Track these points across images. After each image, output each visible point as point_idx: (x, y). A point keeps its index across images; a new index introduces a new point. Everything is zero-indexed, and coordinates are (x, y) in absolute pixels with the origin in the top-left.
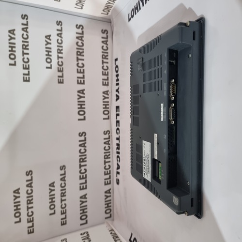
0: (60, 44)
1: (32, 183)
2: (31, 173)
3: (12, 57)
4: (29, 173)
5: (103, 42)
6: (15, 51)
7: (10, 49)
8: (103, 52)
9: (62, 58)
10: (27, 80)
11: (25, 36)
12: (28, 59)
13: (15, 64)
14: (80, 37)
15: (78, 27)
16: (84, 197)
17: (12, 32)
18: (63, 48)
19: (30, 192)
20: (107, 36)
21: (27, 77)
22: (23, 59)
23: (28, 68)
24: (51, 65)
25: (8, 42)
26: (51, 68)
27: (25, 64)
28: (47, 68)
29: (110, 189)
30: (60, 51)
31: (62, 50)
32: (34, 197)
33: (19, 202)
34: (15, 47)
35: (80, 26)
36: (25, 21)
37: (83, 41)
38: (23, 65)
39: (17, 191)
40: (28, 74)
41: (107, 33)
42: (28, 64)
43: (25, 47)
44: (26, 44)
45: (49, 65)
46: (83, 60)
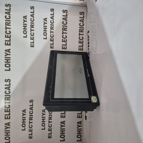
0: (52, 23)
1: (33, 107)
2: (32, 101)
3: (25, 32)
5: (80, 21)
6: (26, 29)
7: (24, 28)
8: (80, 28)
9: (53, 32)
10: (32, 46)
11: (32, 20)
12: (33, 33)
13: (26, 37)
14: (65, 19)
15: (64, 11)
17: (25, 17)
18: (54, 26)
19: (31, 112)
20: (84, 16)
21: (33, 44)
22: (31, 33)
23: (33, 39)
24: (46, 37)
25: (23, 23)
26: (46, 39)
27: (32, 36)
28: (44, 39)
29: (81, 121)
30: (52, 28)
32: (33, 116)
33: (25, 118)
34: (26, 26)
35: (65, 10)
36: (32, 11)
37: (67, 20)
38: (31, 37)
39: (24, 111)
40: (33, 43)
41: (84, 14)
42: (34, 36)
43: (32, 26)
44: (33, 24)
45: (45, 37)
46: (66, 33)
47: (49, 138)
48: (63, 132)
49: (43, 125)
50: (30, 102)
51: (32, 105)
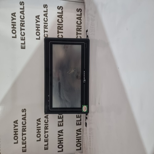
0: (46, 21)
1: (26, 117)
2: (25, 110)
3: (14, 32)
4: (24, 111)
5: (77, 18)
6: (15, 28)
7: (13, 26)
8: (77, 26)
9: (47, 31)
10: (23, 48)
11: (22, 17)
12: (24, 33)
13: (15, 37)
14: (60, 16)
15: (59, 8)
16: (61, 131)
17: (14, 14)
18: (48, 25)
19: (24, 123)
20: (81, 13)
21: (24, 45)
22: (21, 33)
23: (24, 40)
24: (40, 37)
25: (11, 21)
26: (39, 39)
27: (22, 37)
28: (37, 39)
29: (81, 129)
30: (45, 27)
31: (47, 26)
32: (26, 127)
33: (17, 129)
34: (15, 25)
35: (61, 7)
36: (22, 7)
37: (62, 18)
38: (21, 37)
39: (16, 122)
40: (24, 44)
41: (81, 11)
42: (24, 36)
43: (22, 25)
44: (23, 23)
45: (38, 37)
46: (62, 32)
47: (45, 149)
48: (60, 142)
49: (39, 136)
50: (23, 112)
51: (25, 115)
